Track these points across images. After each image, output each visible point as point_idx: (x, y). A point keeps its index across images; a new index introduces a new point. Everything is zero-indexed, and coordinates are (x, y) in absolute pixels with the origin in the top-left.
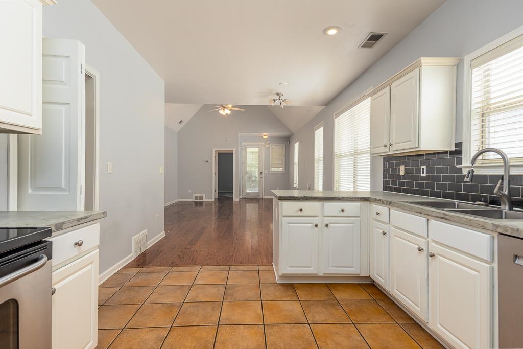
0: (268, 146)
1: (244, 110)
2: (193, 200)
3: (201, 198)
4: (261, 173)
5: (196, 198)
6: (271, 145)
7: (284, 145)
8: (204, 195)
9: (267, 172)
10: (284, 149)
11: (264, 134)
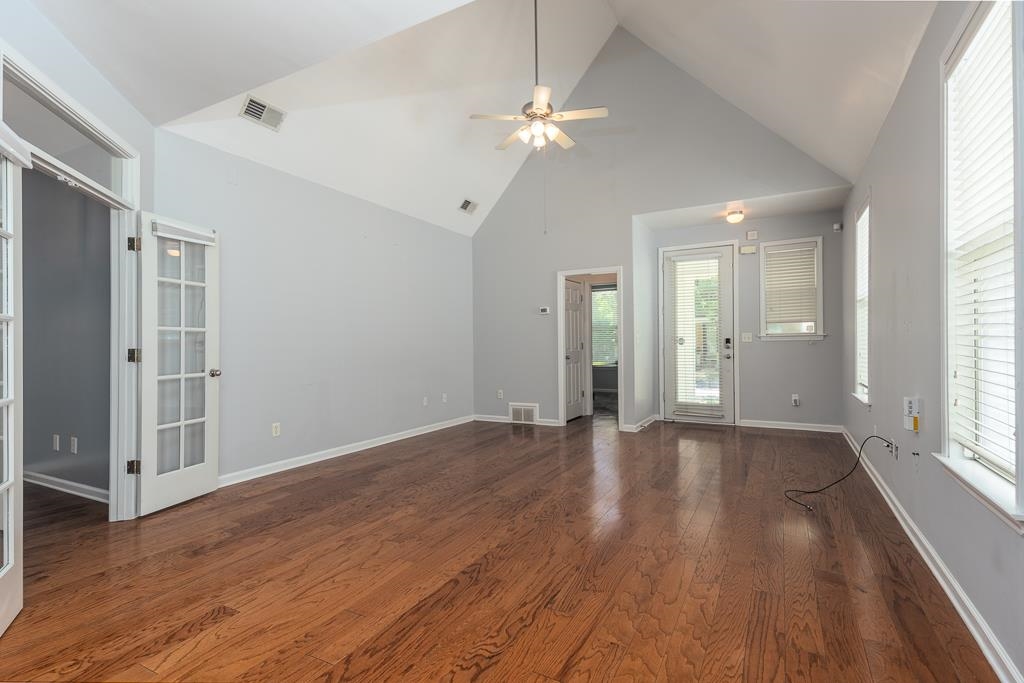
0: (752, 249)
1: (600, 113)
2: (508, 419)
3: (529, 414)
4: (728, 341)
5: (517, 413)
6: (762, 245)
7: (820, 240)
8: (536, 408)
9: (747, 337)
10: (818, 252)
11: (732, 205)
